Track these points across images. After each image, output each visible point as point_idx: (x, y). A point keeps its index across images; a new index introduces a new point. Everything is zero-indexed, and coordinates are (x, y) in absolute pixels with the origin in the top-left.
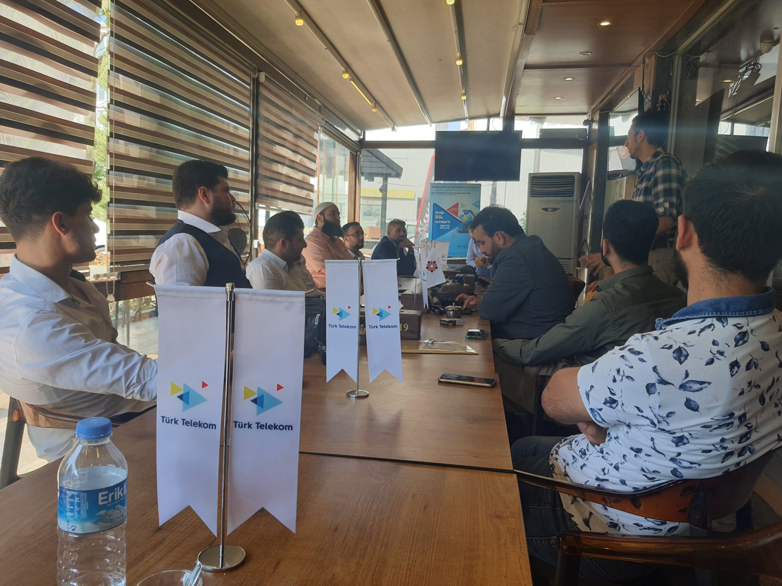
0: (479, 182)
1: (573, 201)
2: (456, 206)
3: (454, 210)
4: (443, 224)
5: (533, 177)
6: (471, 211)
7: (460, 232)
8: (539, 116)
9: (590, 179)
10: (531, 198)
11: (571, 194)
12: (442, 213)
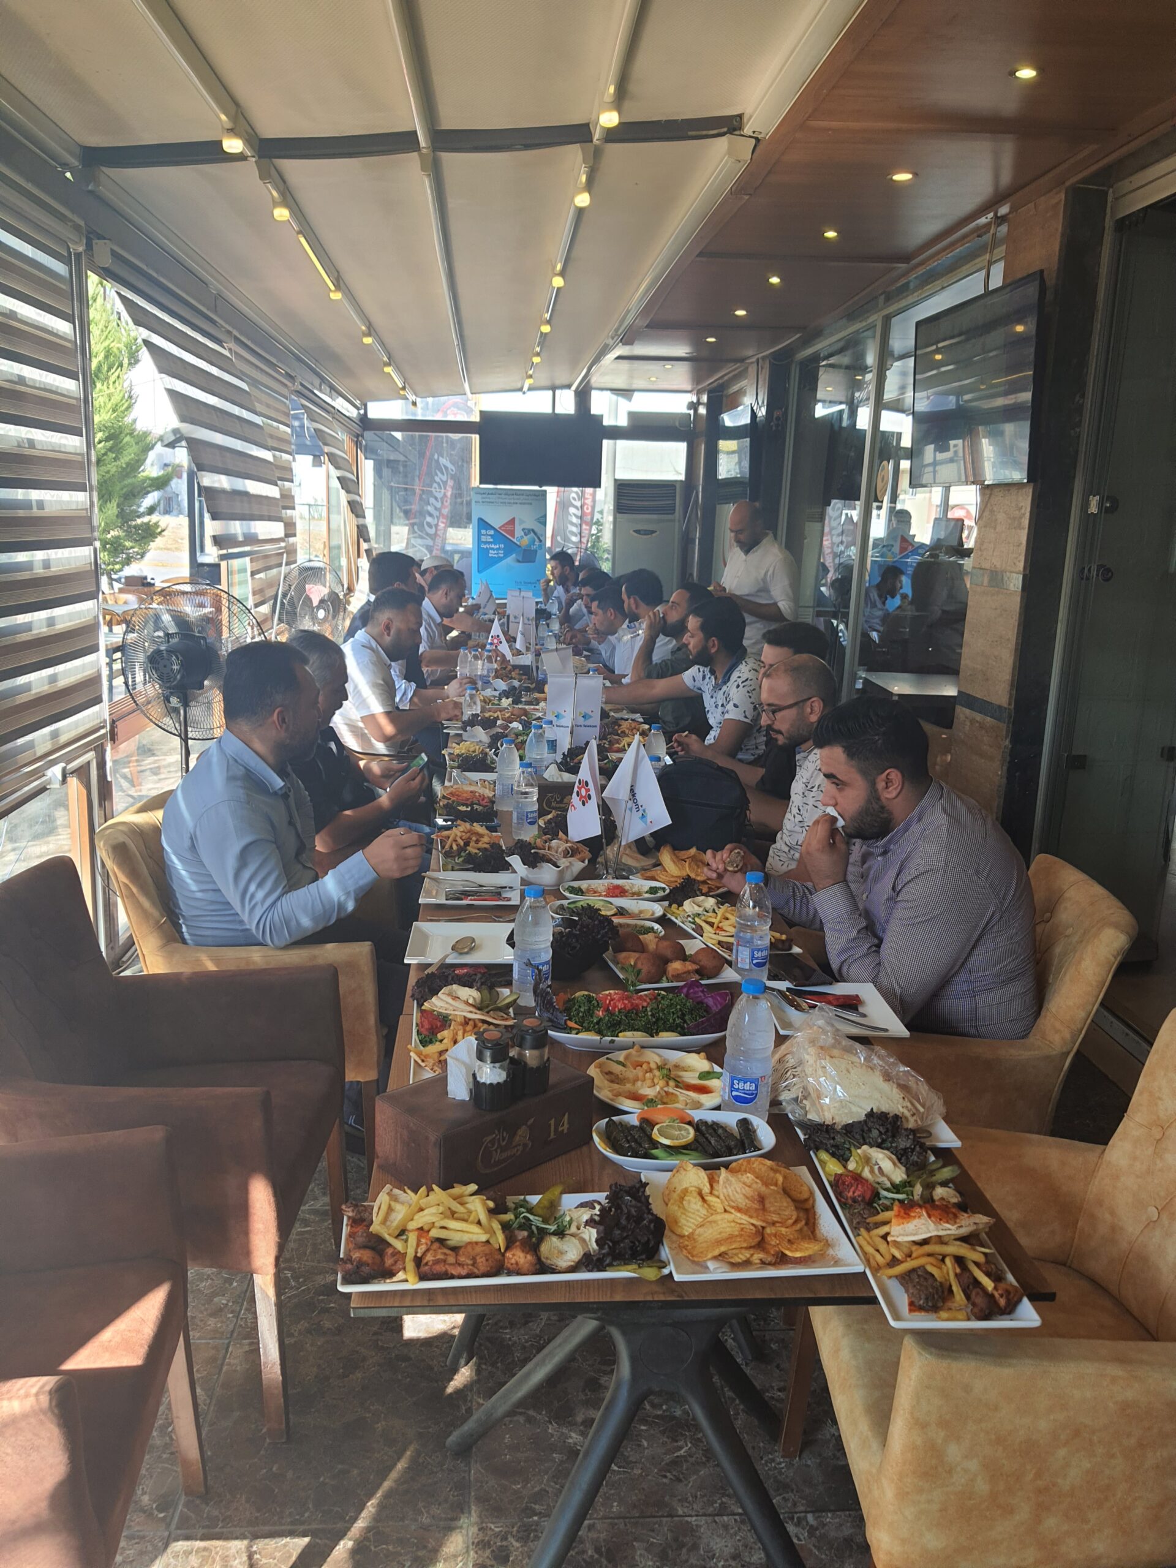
0: (544, 488)
1: (673, 521)
2: (512, 522)
3: (509, 527)
4: (493, 549)
5: (620, 485)
6: (533, 531)
7: (519, 561)
8: (626, 393)
9: (696, 487)
10: (618, 515)
11: (671, 510)
12: (492, 532)
